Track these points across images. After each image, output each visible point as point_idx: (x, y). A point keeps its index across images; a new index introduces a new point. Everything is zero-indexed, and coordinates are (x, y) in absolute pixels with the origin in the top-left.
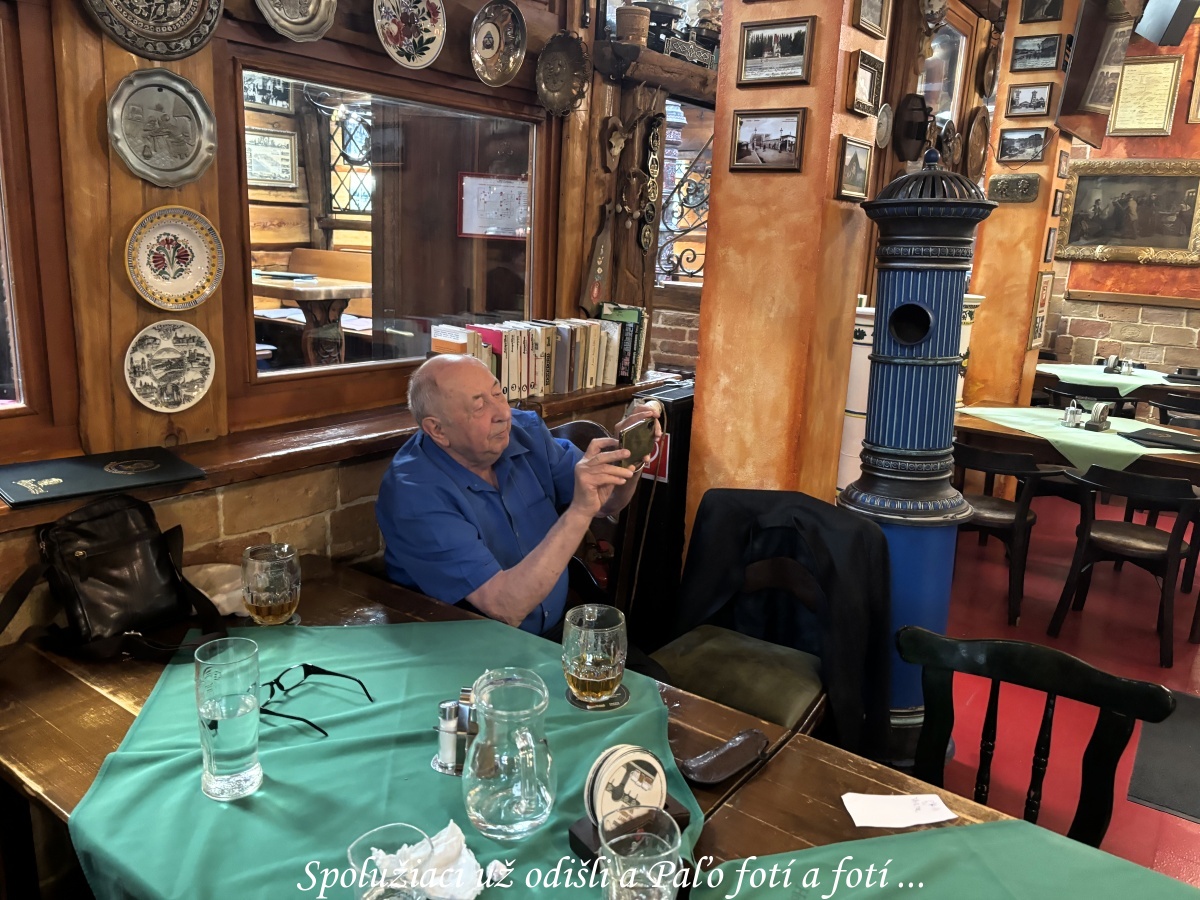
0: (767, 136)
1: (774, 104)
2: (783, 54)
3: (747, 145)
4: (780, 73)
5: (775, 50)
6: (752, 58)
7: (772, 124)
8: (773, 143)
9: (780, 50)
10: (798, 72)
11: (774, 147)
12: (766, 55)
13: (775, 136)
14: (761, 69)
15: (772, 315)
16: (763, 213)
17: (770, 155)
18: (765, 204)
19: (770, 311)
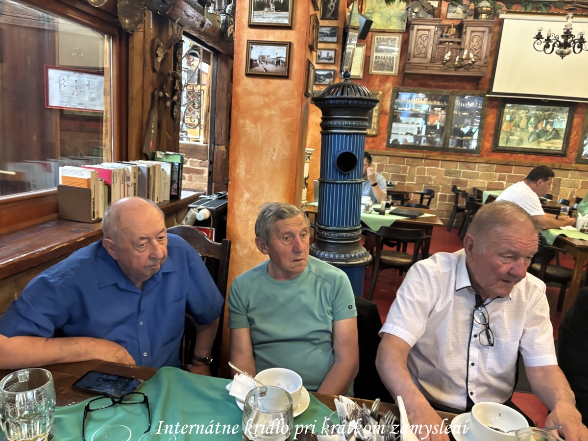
0: (268, 56)
1: (271, 38)
2: (276, 10)
3: (256, 61)
4: (275, 21)
5: (271, 8)
6: (257, 10)
7: (271, 50)
8: (272, 61)
9: (274, 7)
10: (286, 21)
11: (273, 63)
12: (266, 9)
13: (273, 57)
14: (263, 17)
15: (274, 158)
16: (267, 100)
17: (271, 68)
18: (267, 95)
19: (273, 156)
